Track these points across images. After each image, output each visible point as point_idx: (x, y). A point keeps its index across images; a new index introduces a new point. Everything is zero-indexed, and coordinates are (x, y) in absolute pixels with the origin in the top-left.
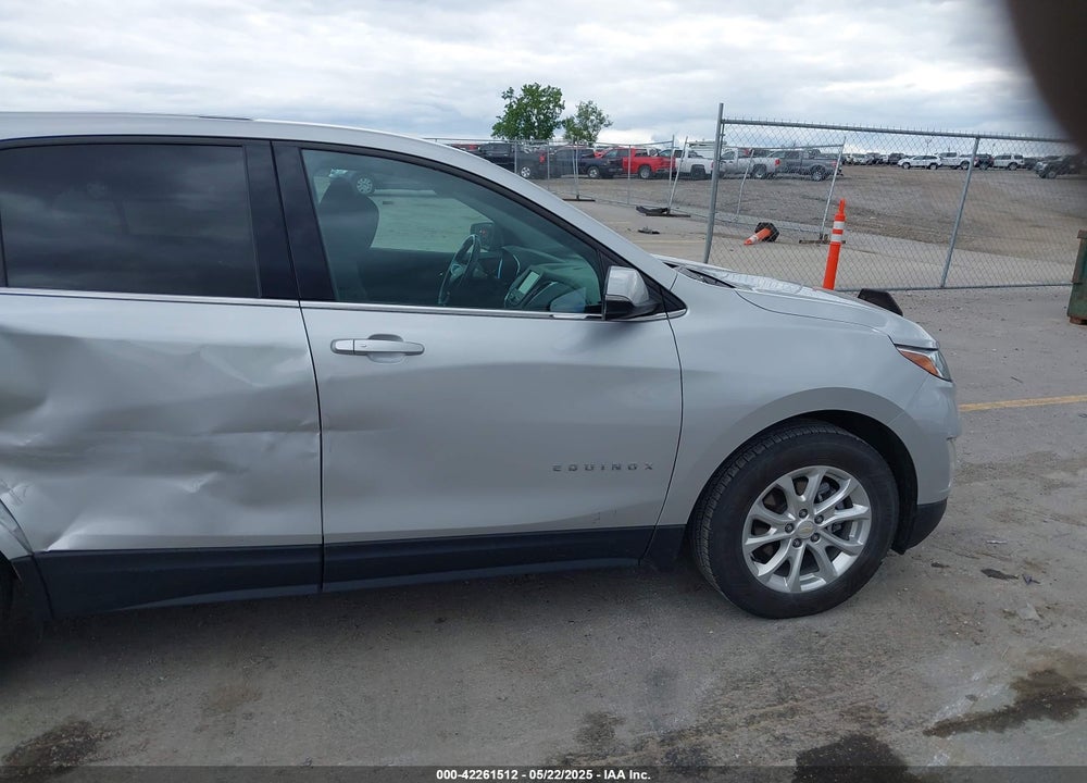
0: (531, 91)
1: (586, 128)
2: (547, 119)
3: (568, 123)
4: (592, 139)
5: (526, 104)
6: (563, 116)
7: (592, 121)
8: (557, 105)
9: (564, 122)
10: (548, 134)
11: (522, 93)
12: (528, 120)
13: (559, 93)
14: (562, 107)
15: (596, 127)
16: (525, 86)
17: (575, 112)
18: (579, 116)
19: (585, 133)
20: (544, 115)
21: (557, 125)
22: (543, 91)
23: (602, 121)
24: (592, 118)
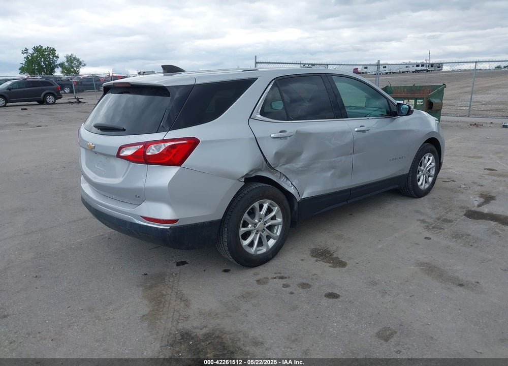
0: (38, 50)
1: (72, 67)
2: (50, 64)
3: (62, 65)
4: (77, 73)
5: (37, 57)
6: (58, 62)
7: (75, 64)
8: (54, 56)
9: (59, 65)
10: (52, 71)
11: (33, 51)
12: (39, 64)
13: (54, 50)
14: (57, 57)
15: (77, 67)
16: (34, 47)
17: (65, 60)
18: (67, 61)
19: (72, 70)
20: (48, 61)
21: (56, 66)
22: (45, 49)
23: (80, 64)
24: (74, 62)
